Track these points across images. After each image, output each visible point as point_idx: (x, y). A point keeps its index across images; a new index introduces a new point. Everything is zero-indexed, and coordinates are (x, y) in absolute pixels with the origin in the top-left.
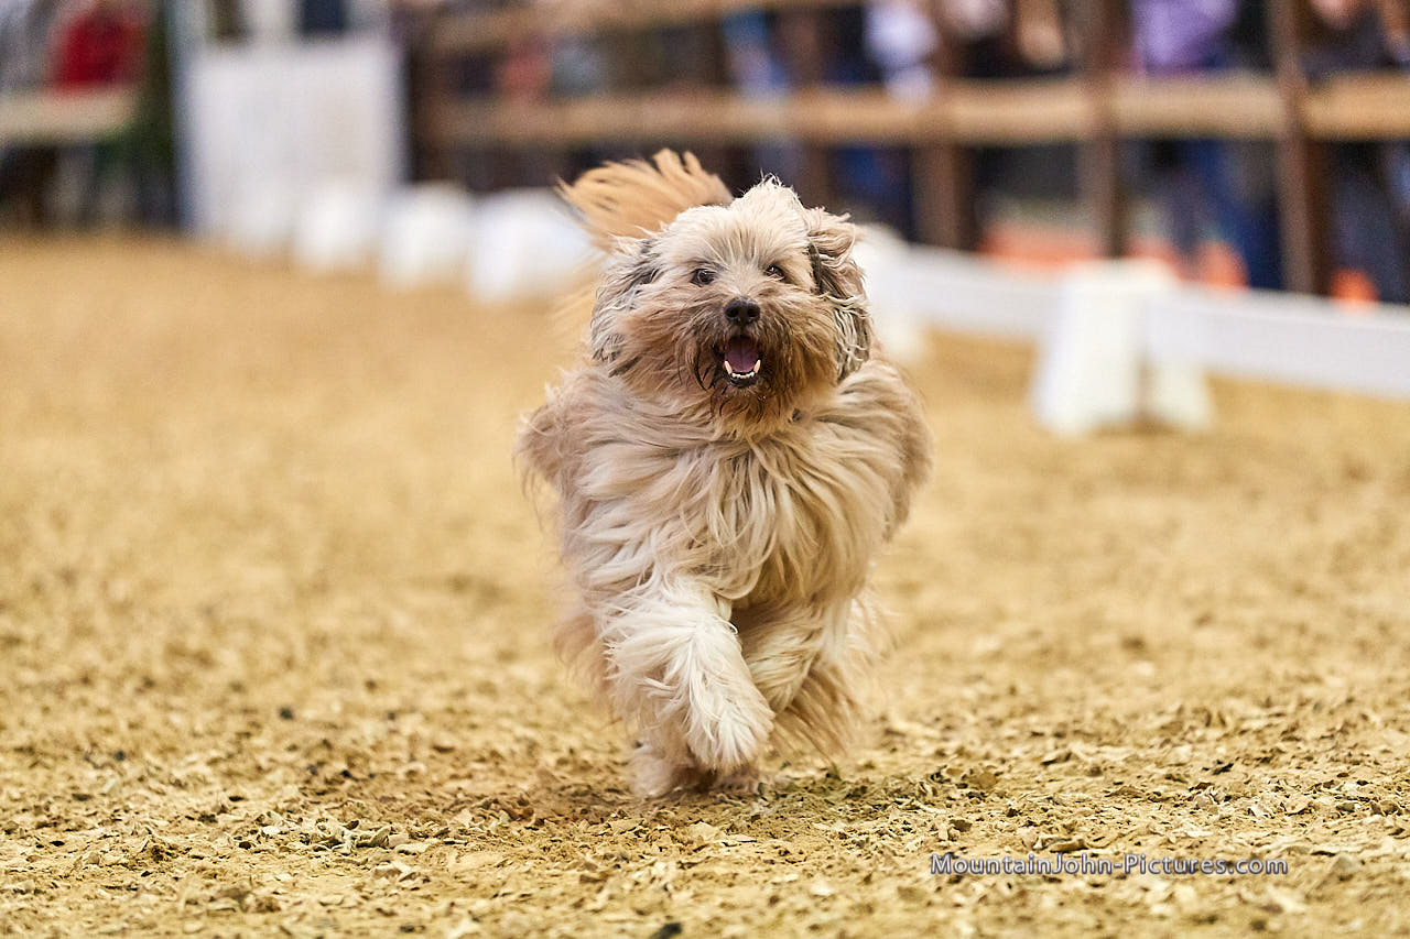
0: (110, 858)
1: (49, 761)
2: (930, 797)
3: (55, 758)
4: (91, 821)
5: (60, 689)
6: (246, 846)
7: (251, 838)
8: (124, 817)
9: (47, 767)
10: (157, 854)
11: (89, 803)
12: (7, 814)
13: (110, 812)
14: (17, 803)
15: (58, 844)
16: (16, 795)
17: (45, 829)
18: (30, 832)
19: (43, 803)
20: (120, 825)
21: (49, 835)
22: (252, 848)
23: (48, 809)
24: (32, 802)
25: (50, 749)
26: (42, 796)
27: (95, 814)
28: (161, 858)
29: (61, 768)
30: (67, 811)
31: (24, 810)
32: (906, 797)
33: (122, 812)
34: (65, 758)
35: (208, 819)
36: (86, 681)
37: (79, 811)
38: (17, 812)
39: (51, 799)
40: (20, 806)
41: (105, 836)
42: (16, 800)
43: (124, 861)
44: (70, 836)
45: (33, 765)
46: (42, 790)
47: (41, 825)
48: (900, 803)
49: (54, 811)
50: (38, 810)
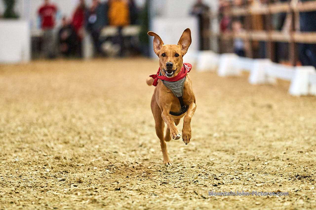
1: (144, 193)
9: (143, 194)
12: (137, 206)
16: (138, 202)
19: (144, 204)
24: (142, 204)
31: (141, 205)
40: (139, 204)
42: (138, 203)
45: (141, 194)
50: (144, 206)
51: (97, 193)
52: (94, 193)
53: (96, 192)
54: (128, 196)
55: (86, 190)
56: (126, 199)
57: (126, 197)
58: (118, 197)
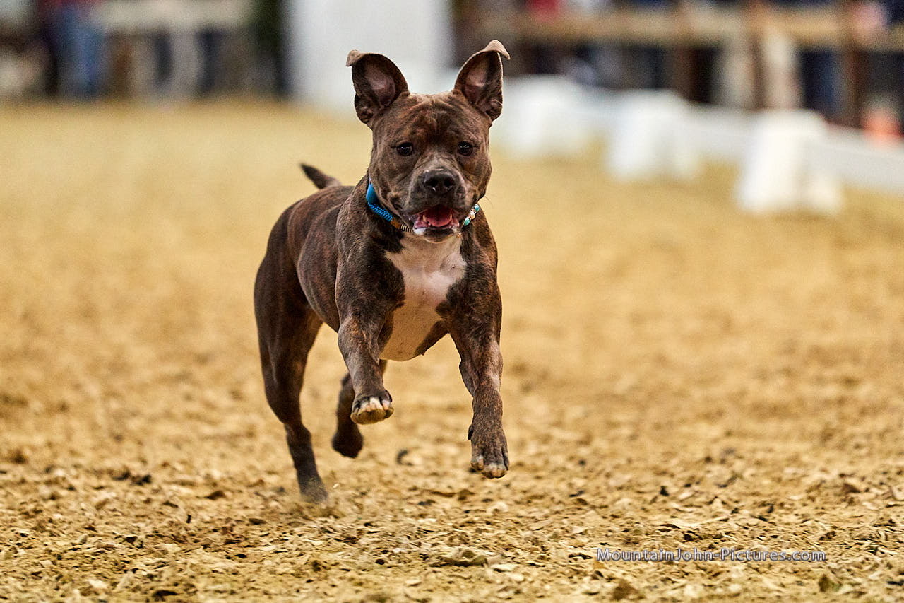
0: (281, 569)
2: (883, 540)
3: (232, 492)
4: (265, 540)
5: (232, 439)
6: (381, 562)
7: (383, 556)
8: (290, 538)
10: (316, 566)
11: (263, 527)
12: (202, 532)
13: (278, 534)
14: (207, 525)
15: (242, 556)
16: (208, 519)
17: (232, 545)
18: (221, 547)
19: (228, 525)
20: (287, 544)
21: (235, 550)
22: (386, 564)
23: (232, 531)
24: (220, 524)
25: (229, 484)
26: (228, 520)
27: (267, 535)
28: (319, 569)
29: (237, 501)
30: (247, 532)
31: (215, 531)
32: (865, 540)
33: (288, 535)
34: (240, 492)
35: (351, 540)
36: (251, 434)
37: (255, 532)
38: (210, 532)
39: (235, 523)
40: (211, 527)
41: (277, 552)
42: (208, 523)
43: (293, 572)
44: (250, 551)
46: (226, 516)
47: (228, 542)
48: (861, 544)
49: (236, 531)
50: (225, 530)
51: (72, 494)
52: (63, 493)
53: (71, 488)
54: (172, 502)
55: (37, 483)
56: (168, 510)
57: (167, 503)
58: (143, 505)
